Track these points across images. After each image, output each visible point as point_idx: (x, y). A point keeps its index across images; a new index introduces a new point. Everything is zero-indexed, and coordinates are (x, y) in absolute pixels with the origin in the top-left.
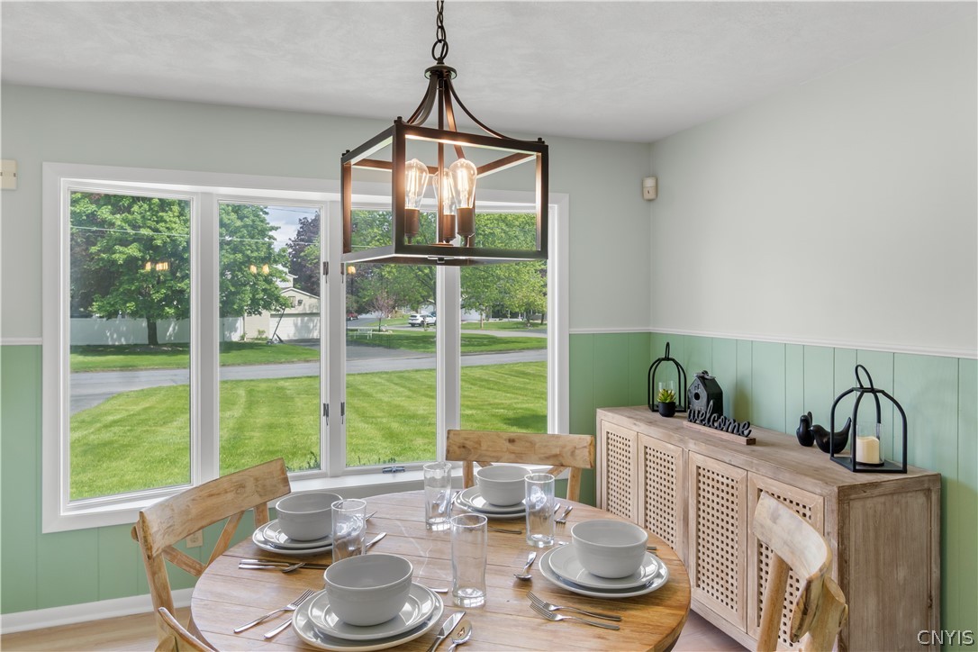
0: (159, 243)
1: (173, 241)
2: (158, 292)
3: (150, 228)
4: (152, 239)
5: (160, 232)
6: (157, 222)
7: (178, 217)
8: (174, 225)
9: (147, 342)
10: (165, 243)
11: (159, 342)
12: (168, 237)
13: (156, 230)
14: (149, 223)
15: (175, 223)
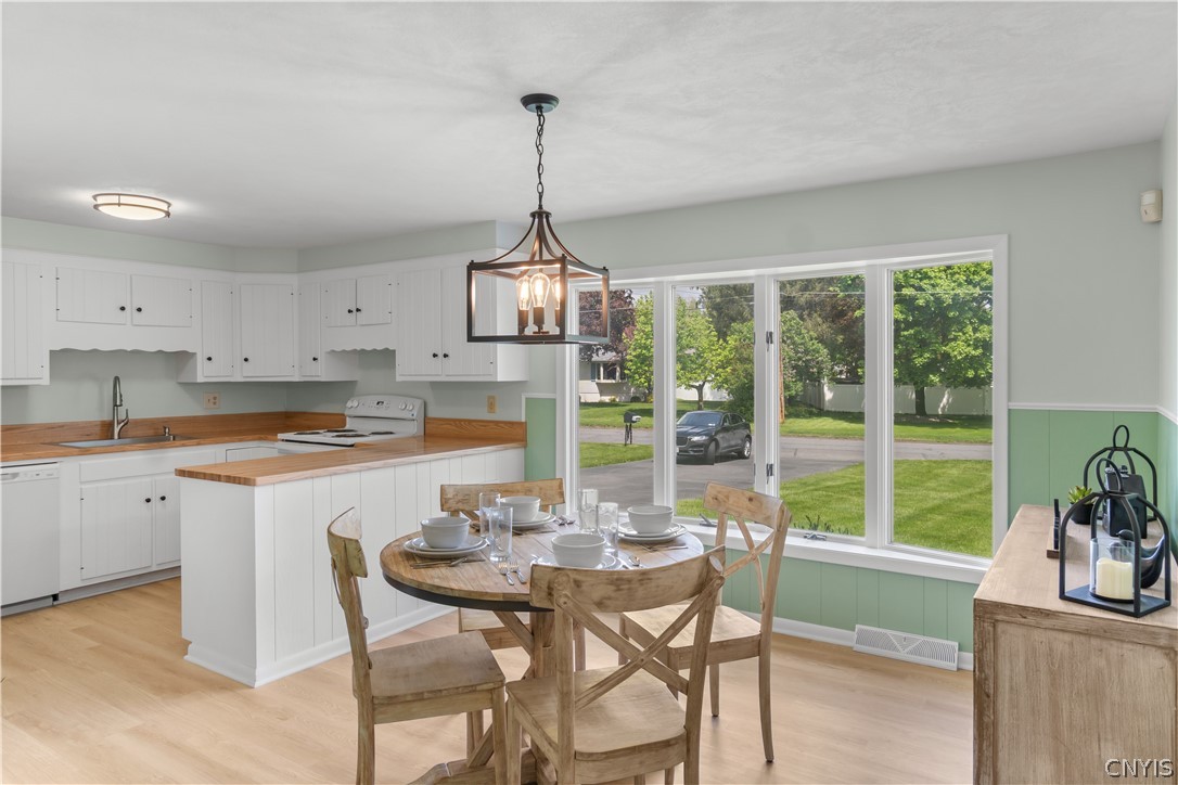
0: (921, 302)
1: (938, 300)
2: (921, 356)
3: (913, 286)
4: (914, 299)
5: (924, 290)
6: (921, 279)
7: (945, 271)
8: (939, 281)
9: (914, 411)
10: (928, 302)
11: (928, 412)
12: (932, 295)
13: (920, 289)
14: (912, 281)
15: (940, 278)
